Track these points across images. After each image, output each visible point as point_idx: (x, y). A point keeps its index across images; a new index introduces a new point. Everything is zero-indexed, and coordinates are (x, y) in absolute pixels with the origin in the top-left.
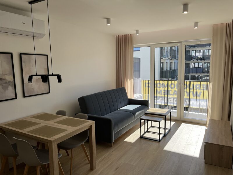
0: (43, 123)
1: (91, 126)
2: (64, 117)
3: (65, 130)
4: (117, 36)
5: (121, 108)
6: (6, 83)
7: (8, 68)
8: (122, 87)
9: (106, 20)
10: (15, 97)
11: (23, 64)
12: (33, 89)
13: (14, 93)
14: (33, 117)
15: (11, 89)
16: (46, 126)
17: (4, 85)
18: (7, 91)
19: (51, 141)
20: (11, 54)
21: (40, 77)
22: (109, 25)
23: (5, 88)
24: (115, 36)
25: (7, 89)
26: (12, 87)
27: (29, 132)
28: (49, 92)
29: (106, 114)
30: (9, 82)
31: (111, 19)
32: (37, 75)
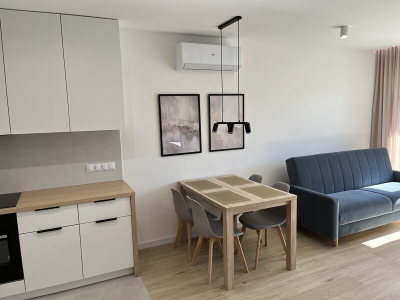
0: (226, 187)
1: (290, 202)
2: (256, 184)
3: (248, 200)
4: (377, 51)
5: (371, 185)
6: (191, 132)
7: (194, 113)
8: (383, 147)
9: (339, 29)
10: (199, 150)
11: (211, 108)
12: (222, 141)
13: (199, 145)
14: (218, 179)
15: (195, 140)
16: (228, 191)
17: (189, 134)
18: (191, 142)
19: (226, 208)
20: (198, 95)
21: (226, 125)
22: (344, 37)
23: (189, 138)
24: (374, 52)
25: (192, 140)
26: (197, 137)
27: (206, 194)
28: (243, 148)
29: (335, 192)
30: (194, 131)
31: (349, 27)
32: (223, 123)
